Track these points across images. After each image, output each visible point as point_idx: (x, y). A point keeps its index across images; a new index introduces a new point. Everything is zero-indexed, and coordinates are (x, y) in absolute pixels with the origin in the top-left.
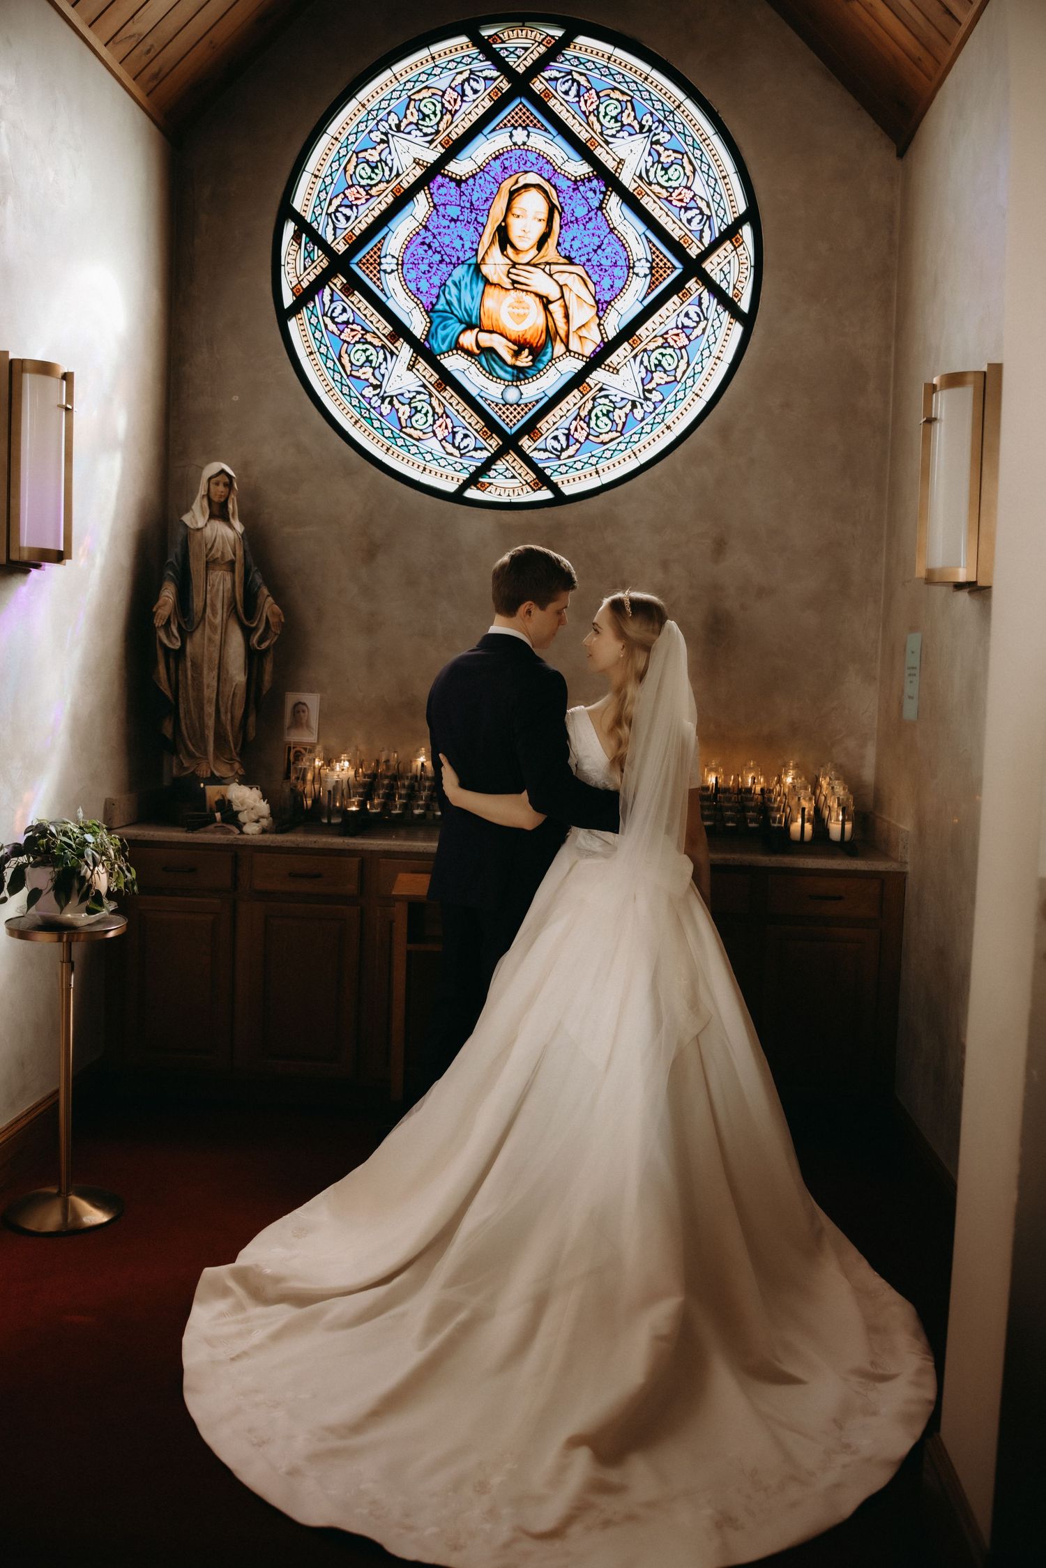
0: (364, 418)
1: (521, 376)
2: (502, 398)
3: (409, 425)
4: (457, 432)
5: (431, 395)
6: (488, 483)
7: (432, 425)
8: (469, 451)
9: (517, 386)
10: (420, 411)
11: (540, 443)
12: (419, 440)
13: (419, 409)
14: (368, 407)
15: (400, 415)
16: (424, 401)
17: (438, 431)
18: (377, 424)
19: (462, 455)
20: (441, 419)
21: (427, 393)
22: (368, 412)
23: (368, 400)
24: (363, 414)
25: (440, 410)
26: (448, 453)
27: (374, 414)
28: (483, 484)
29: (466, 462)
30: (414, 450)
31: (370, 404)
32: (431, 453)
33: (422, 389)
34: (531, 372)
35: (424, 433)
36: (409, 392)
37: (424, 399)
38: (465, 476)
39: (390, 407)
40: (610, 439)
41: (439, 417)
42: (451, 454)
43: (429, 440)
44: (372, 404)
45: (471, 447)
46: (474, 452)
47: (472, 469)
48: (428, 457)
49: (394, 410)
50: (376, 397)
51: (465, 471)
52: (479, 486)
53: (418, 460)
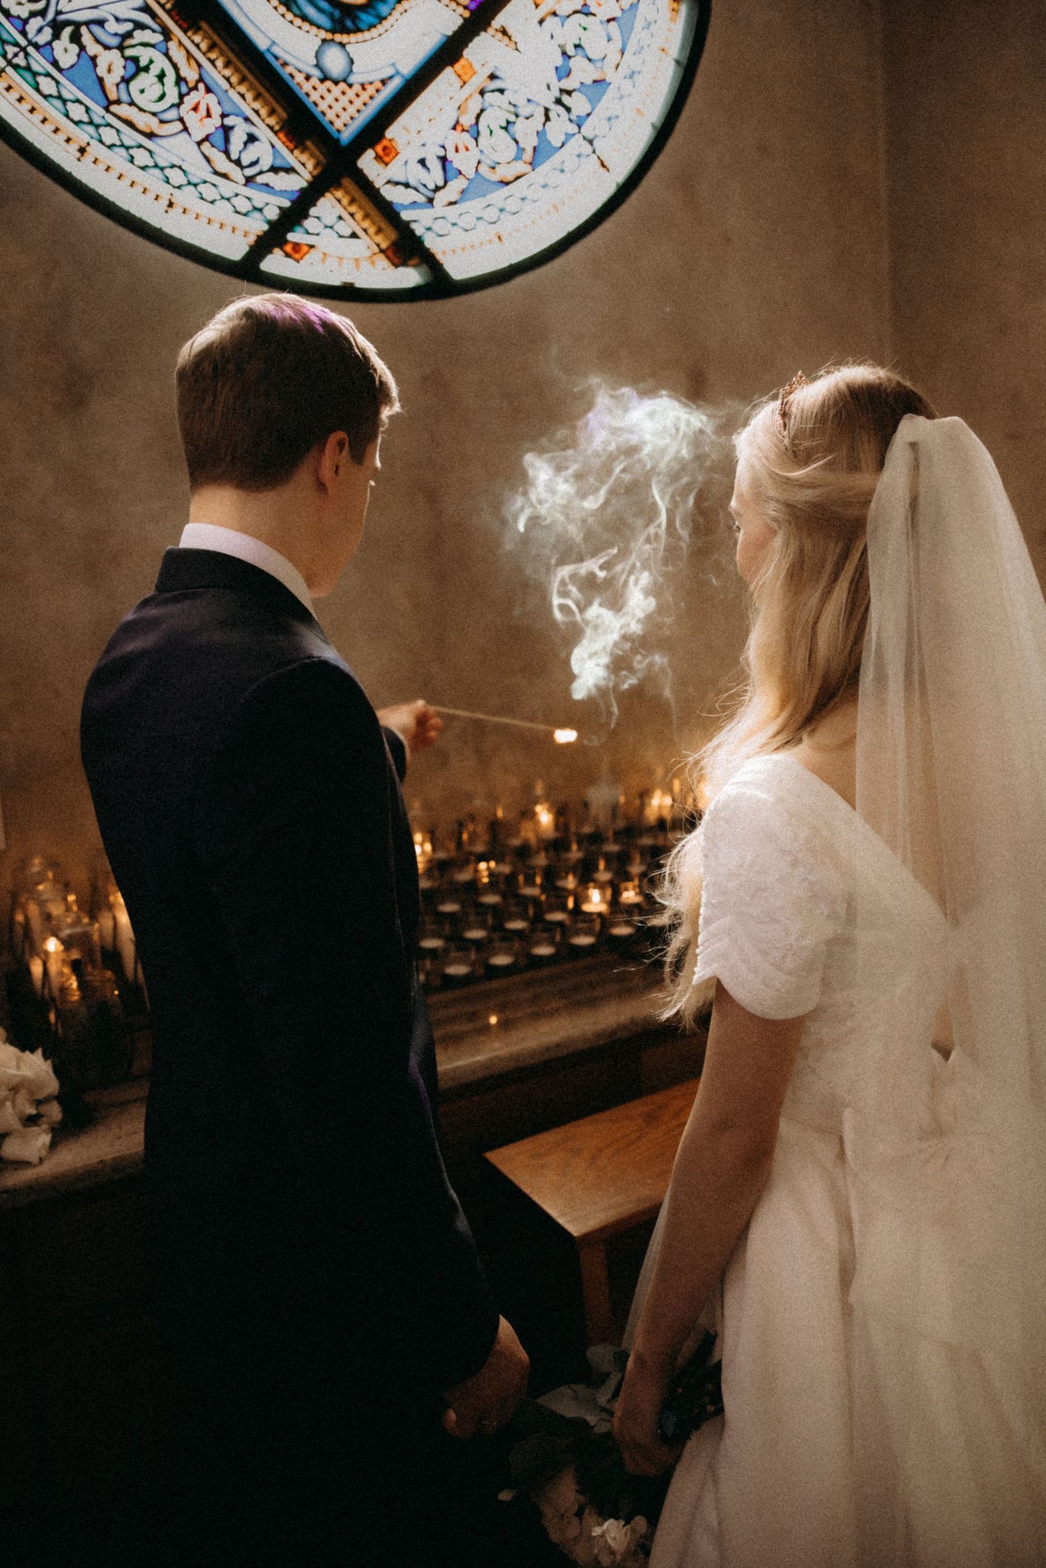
0: (16, 67)
1: (349, 24)
2: (317, 66)
3: (124, 97)
4: (232, 128)
5: (167, 34)
6: (308, 245)
7: (178, 105)
8: (261, 173)
9: (342, 45)
10: (146, 69)
11: (395, 170)
12: (151, 135)
13: (143, 63)
14: (23, 42)
15: (101, 71)
16: (153, 46)
17: (192, 119)
18: (47, 86)
19: (249, 180)
20: (193, 93)
21: (155, 26)
22: (22, 55)
23: (18, 23)
24: (10, 56)
25: (191, 74)
26: (216, 173)
27: (39, 62)
28: (297, 246)
29: (260, 198)
30: (142, 157)
31: (24, 33)
32: (180, 167)
33: (145, 18)
34: (364, 16)
35: (162, 122)
36: (117, 19)
37: (153, 42)
38: (258, 226)
39: (74, 49)
40: (515, 177)
41: (191, 90)
42: (225, 176)
43: (170, 139)
44: (30, 36)
45: (265, 164)
46: (271, 174)
47: (273, 214)
48: (176, 177)
49: (85, 61)
50: (39, 19)
51: (257, 215)
52: (288, 248)
53: (152, 179)
